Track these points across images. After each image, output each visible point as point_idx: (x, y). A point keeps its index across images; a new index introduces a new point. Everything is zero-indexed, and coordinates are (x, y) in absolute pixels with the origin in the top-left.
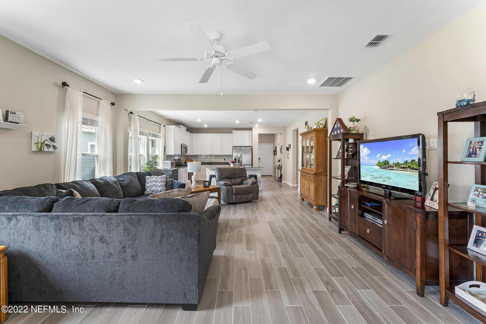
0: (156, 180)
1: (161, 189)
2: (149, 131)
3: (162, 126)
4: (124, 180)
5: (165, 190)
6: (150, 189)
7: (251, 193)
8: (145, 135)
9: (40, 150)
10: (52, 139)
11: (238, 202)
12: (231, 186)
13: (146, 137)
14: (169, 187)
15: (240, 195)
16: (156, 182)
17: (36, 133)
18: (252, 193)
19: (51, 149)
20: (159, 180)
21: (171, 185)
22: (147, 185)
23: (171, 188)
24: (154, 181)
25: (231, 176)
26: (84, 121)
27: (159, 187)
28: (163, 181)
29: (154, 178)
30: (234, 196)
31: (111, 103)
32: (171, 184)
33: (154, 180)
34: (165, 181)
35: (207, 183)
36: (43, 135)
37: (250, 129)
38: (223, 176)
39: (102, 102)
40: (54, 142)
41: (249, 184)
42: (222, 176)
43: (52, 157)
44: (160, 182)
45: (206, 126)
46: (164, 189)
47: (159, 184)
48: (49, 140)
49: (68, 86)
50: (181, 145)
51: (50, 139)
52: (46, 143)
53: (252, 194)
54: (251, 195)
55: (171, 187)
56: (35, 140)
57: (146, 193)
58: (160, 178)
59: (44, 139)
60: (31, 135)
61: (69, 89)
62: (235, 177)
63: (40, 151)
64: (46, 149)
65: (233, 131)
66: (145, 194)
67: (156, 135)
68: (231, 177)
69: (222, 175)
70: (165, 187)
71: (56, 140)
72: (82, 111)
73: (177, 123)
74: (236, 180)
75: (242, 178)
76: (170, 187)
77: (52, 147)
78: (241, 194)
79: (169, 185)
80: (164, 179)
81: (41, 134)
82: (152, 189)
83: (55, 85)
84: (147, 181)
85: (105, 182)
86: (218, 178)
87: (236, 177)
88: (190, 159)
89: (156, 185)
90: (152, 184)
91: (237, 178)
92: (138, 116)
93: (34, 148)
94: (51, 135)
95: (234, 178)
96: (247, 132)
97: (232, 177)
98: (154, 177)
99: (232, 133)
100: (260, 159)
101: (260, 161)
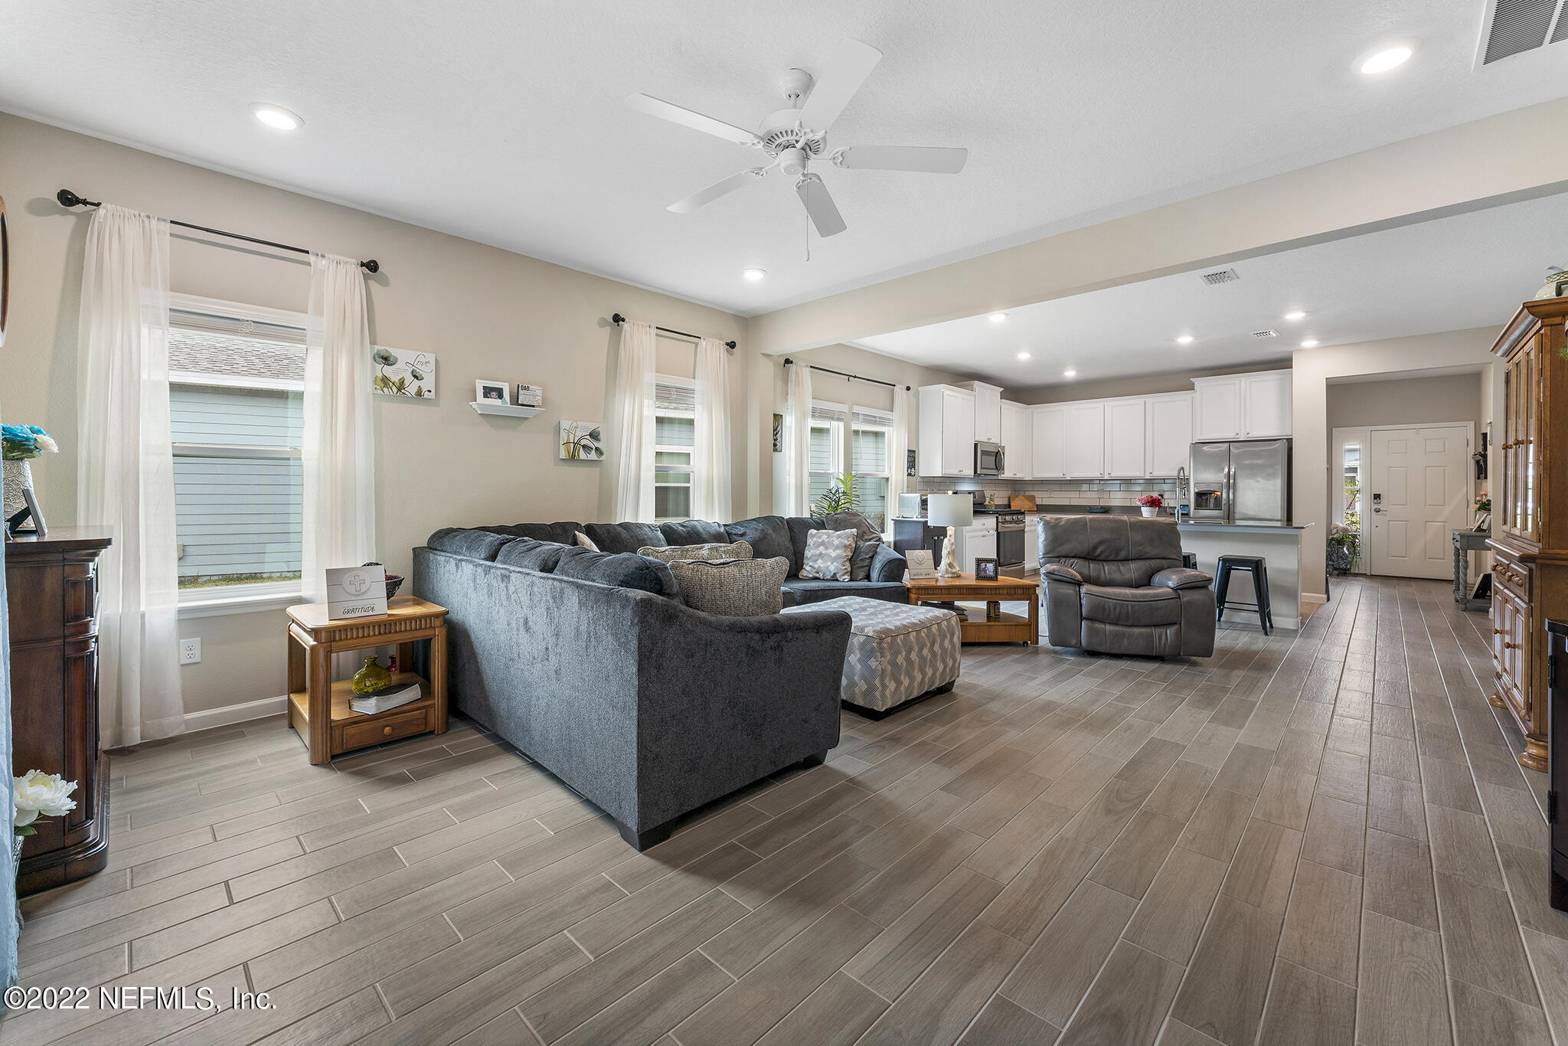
0: (828, 542)
1: (836, 568)
2: (851, 408)
3: (899, 390)
4: (745, 533)
5: (845, 571)
6: (810, 564)
7: (1171, 624)
8: (839, 419)
9: (573, 456)
10: (594, 435)
11: (1102, 649)
12: (1079, 584)
13: (841, 425)
14: (861, 564)
15: (1115, 622)
16: (827, 548)
17: (565, 424)
18: (1175, 624)
19: (593, 456)
20: (836, 542)
21: (867, 561)
22: (808, 553)
23: (867, 568)
24: (823, 543)
25: (1099, 550)
26: (659, 393)
27: (834, 560)
28: (846, 547)
29: (824, 535)
30: (1086, 625)
31: (727, 344)
32: (867, 556)
33: (823, 541)
34: (850, 545)
35: (988, 565)
36: (577, 427)
37: (1283, 363)
38: (1066, 548)
39: (703, 343)
40: (599, 440)
41: (1169, 587)
42: (1060, 549)
43: (596, 471)
44: (837, 548)
45: (1070, 374)
46: (846, 569)
47: (833, 554)
48: (588, 437)
49: (623, 320)
50: (976, 445)
51: (591, 435)
52: (583, 442)
53: (1175, 628)
54: (1170, 632)
55: (867, 566)
56: (564, 437)
57: (803, 573)
58: (839, 537)
59: (579, 434)
60: (558, 429)
61: (626, 326)
62: (1117, 554)
63: (573, 458)
64: (583, 455)
65: (1199, 382)
66: (800, 577)
67: (880, 418)
68: (1099, 556)
69: (1061, 544)
70: (848, 564)
71: (601, 436)
72: (654, 370)
73: (963, 377)
74: (1122, 568)
75: (1153, 563)
76: (866, 564)
77: (594, 451)
78: (1120, 623)
79: (863, 560)
80: (851, 541)
81: (574, 424)
82: (816, 566)
83: (602, 323)
84: (810, 541)
85: (688, 532)
86: (1044, 554)
87: (1123, 555)
88: (1027, 493)
89: (826, 555)
90: (818, 552)
91: (1126, 560)
92: (809, 368)
93: (563, 454)
94: (592, 427)
95: (1112, 558)
96: (1271, 378)
97: (1106, 554)
98: (825, 533)
99: (1191, 387)
100: (1377, 497)
101: (1377, 507)
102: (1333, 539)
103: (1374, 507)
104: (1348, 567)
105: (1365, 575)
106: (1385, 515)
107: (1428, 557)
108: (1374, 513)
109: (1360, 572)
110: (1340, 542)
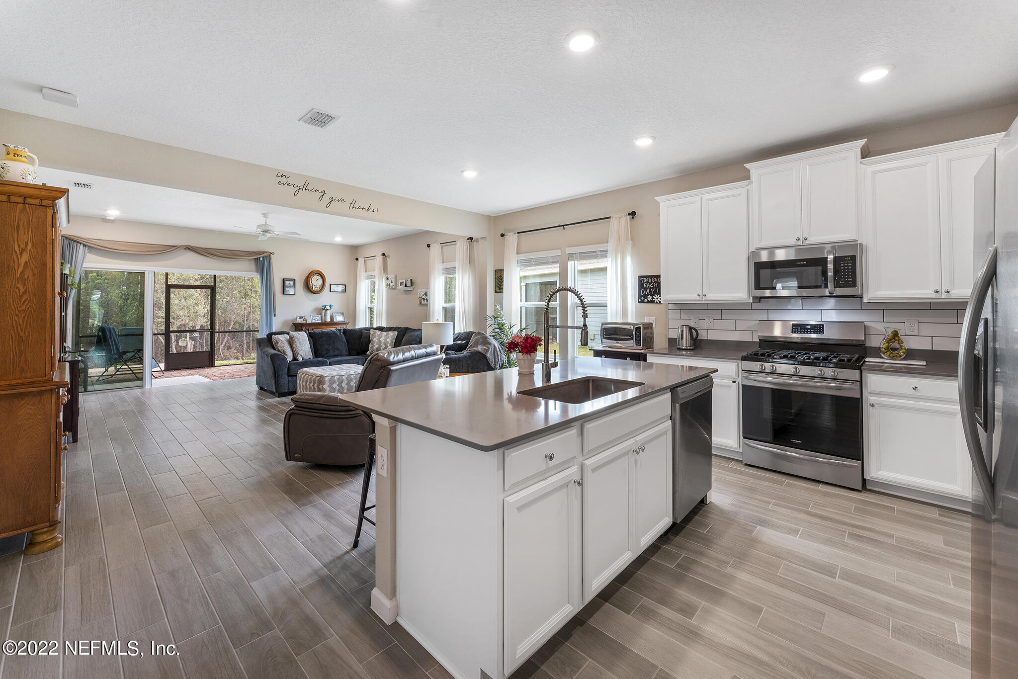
9: (421, 303)
31: (468, 239)
39: (458, 243)
40: (427, 296)
51: (425, 294)
52: (423, 297)
59: (422, 294)
61: (431, 247)
77: (426, 300)
81: (421, 291)
92: (517, 234)
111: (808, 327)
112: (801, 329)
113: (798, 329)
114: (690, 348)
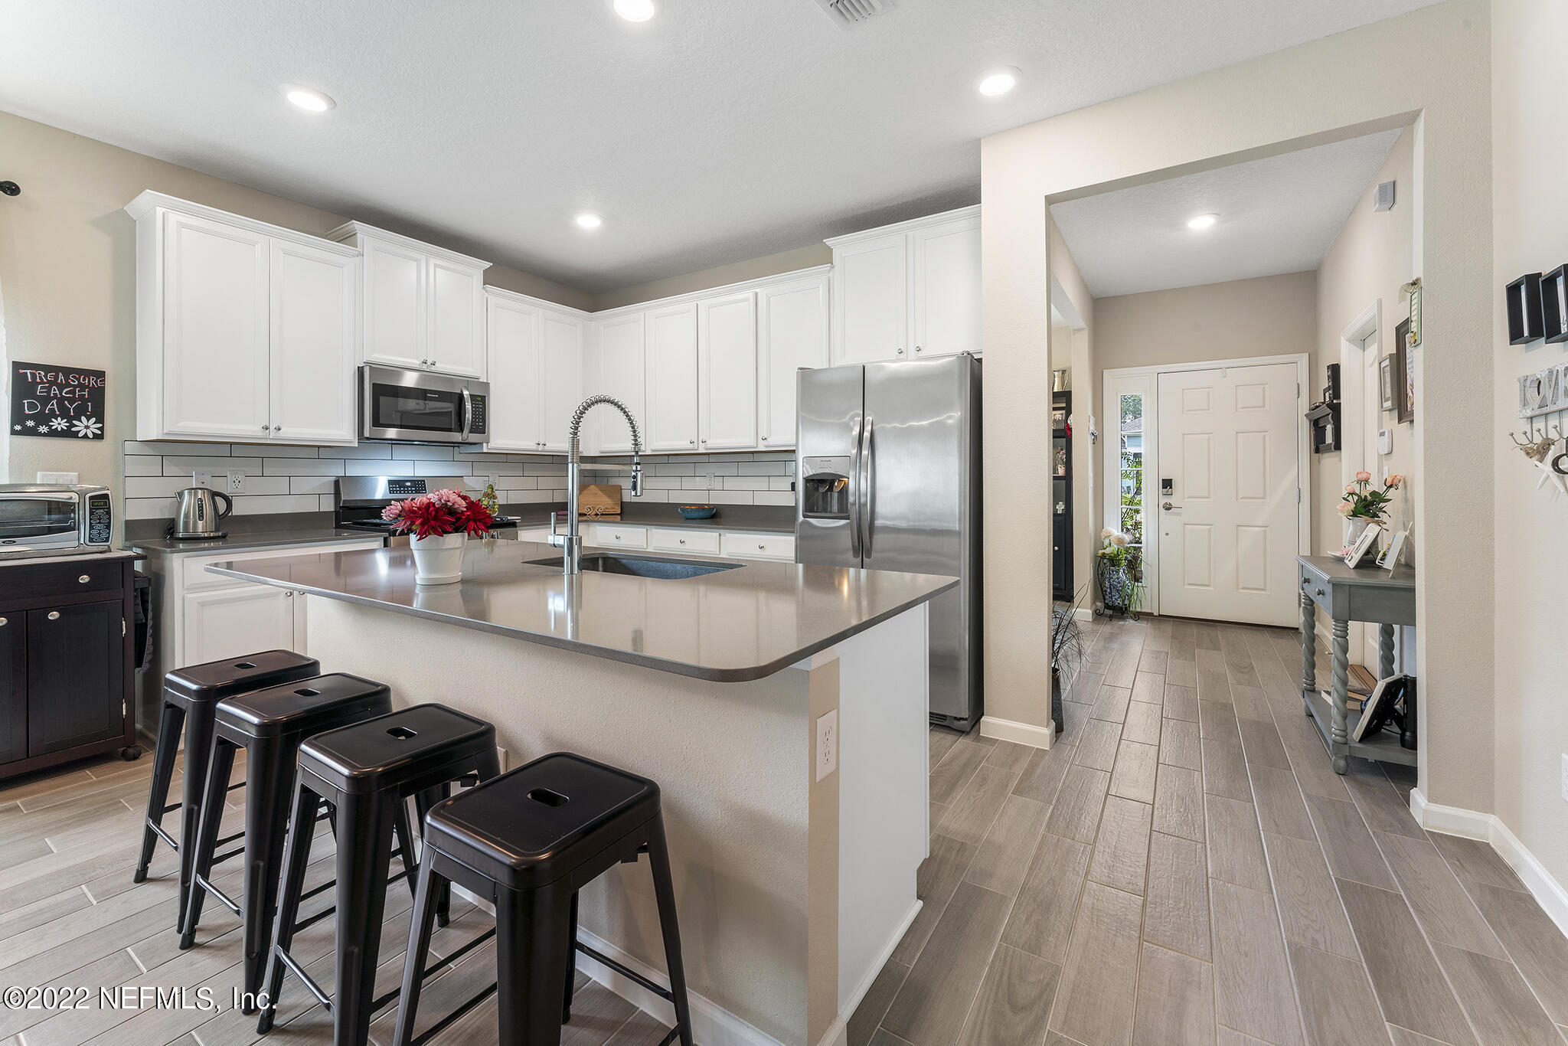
65: (841, 246)
99: (827, 258)
100: (1167, 484)
101: (1168, 500)
102: (1104, 556)
103: (1163, 500)
104: (1127, 602)
105: (1151, 614)
106: (1179, 514)
107: (1241, 585)
108: (1162, 510)
109: (1143, 610)
110: (1114, 561)
111: (409, 484)
112: (400, 487)
113: (396, 488)
114: (216, 534)
